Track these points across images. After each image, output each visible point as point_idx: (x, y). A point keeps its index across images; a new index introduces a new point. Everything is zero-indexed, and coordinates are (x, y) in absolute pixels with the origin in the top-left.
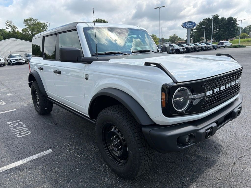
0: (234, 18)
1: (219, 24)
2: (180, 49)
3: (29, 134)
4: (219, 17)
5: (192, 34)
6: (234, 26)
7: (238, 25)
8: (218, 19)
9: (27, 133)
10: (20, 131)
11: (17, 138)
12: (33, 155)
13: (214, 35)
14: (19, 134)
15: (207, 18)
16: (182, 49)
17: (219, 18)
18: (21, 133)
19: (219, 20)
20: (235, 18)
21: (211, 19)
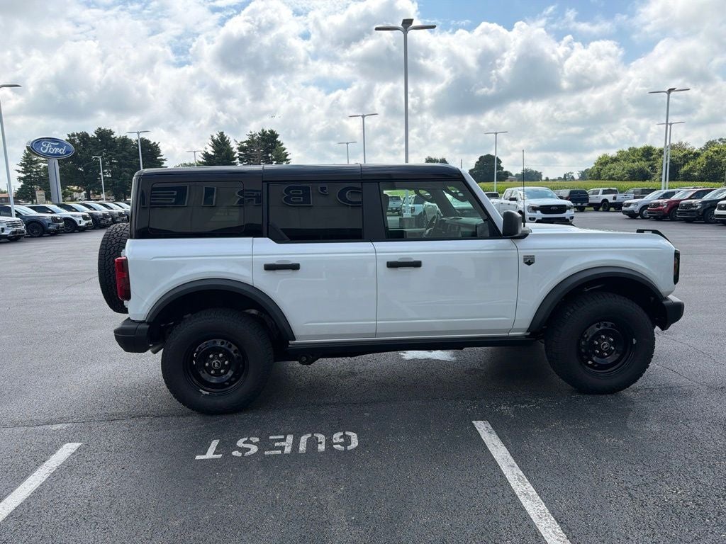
0: (152, 143)
1: (116, 152)
2: (77, 220)
4: (113, 134)
5: (37, 174)
6: (155, 162)
7: (165, 160)
8: (111, 139)
13: (107, 181)
15: (79, 133)
16: (81, 219)
17: (113, 136)
19: (115, 141)
20: (154, 143)
21: (90, 136)
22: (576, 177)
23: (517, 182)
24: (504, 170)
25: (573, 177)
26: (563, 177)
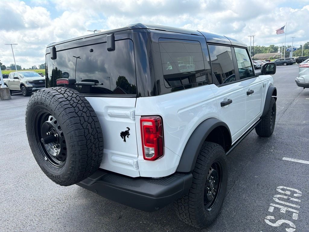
3: (281, 187)
9: (282, 189)
10: (288, 200)
11: (300, 191)
12: (301, 163)
14: (295, 195)
18: (289, 196)
22: (38, 68)
23: (11, 70)
24: (3, 65)
25: (36, 68)
26: (32, 68)
